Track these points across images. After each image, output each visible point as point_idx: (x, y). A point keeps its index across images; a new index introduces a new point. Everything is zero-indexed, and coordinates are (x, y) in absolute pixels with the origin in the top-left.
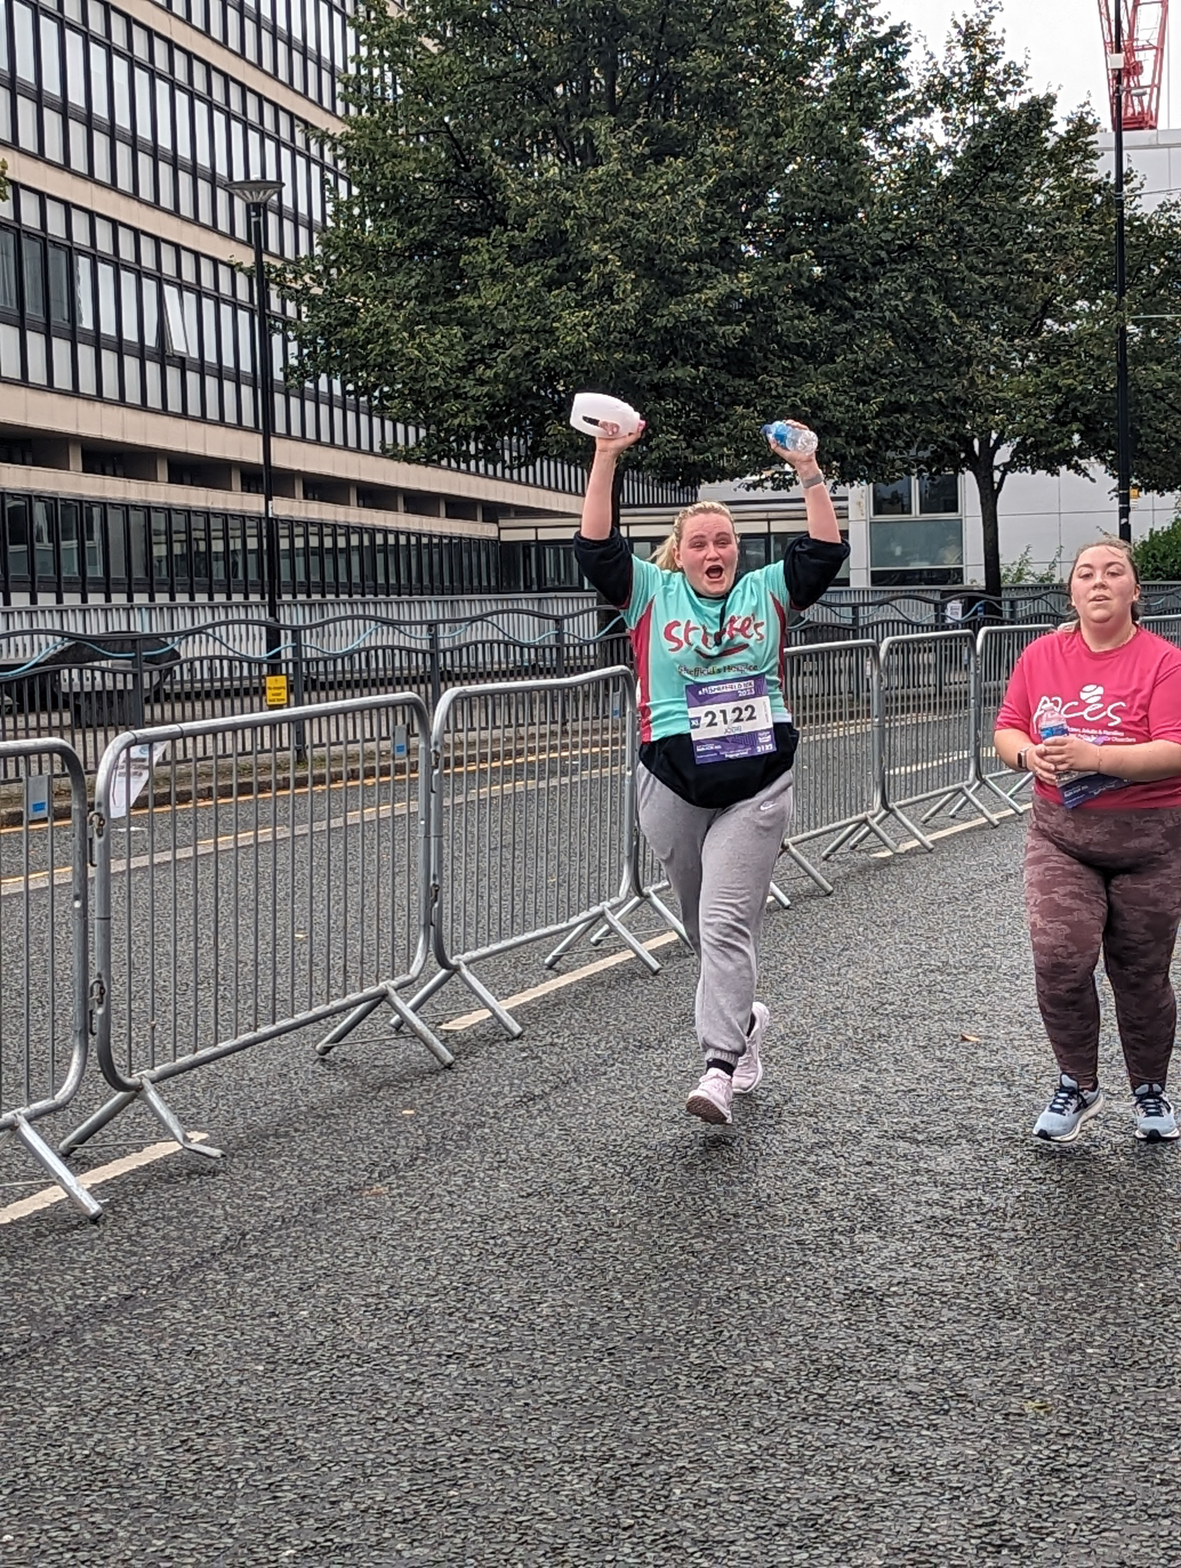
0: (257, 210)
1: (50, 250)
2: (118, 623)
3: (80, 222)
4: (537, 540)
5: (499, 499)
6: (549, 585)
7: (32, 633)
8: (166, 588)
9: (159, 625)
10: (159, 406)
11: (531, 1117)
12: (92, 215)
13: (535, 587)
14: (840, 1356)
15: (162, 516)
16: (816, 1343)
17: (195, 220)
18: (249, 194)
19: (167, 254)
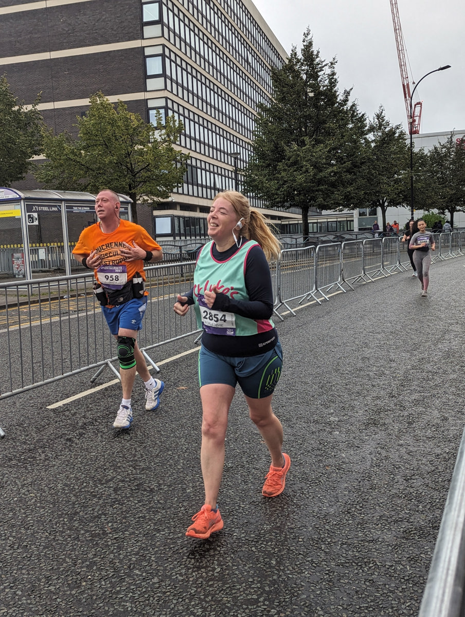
0: (235, 158)
1: (193, 168)
3: (198, 162)
4: (289, 224)
5: (281, 215)
6: (291, 233)
13: (288, 233)
17: (221, 161)
18: (234, 156)
19: (215, 168)
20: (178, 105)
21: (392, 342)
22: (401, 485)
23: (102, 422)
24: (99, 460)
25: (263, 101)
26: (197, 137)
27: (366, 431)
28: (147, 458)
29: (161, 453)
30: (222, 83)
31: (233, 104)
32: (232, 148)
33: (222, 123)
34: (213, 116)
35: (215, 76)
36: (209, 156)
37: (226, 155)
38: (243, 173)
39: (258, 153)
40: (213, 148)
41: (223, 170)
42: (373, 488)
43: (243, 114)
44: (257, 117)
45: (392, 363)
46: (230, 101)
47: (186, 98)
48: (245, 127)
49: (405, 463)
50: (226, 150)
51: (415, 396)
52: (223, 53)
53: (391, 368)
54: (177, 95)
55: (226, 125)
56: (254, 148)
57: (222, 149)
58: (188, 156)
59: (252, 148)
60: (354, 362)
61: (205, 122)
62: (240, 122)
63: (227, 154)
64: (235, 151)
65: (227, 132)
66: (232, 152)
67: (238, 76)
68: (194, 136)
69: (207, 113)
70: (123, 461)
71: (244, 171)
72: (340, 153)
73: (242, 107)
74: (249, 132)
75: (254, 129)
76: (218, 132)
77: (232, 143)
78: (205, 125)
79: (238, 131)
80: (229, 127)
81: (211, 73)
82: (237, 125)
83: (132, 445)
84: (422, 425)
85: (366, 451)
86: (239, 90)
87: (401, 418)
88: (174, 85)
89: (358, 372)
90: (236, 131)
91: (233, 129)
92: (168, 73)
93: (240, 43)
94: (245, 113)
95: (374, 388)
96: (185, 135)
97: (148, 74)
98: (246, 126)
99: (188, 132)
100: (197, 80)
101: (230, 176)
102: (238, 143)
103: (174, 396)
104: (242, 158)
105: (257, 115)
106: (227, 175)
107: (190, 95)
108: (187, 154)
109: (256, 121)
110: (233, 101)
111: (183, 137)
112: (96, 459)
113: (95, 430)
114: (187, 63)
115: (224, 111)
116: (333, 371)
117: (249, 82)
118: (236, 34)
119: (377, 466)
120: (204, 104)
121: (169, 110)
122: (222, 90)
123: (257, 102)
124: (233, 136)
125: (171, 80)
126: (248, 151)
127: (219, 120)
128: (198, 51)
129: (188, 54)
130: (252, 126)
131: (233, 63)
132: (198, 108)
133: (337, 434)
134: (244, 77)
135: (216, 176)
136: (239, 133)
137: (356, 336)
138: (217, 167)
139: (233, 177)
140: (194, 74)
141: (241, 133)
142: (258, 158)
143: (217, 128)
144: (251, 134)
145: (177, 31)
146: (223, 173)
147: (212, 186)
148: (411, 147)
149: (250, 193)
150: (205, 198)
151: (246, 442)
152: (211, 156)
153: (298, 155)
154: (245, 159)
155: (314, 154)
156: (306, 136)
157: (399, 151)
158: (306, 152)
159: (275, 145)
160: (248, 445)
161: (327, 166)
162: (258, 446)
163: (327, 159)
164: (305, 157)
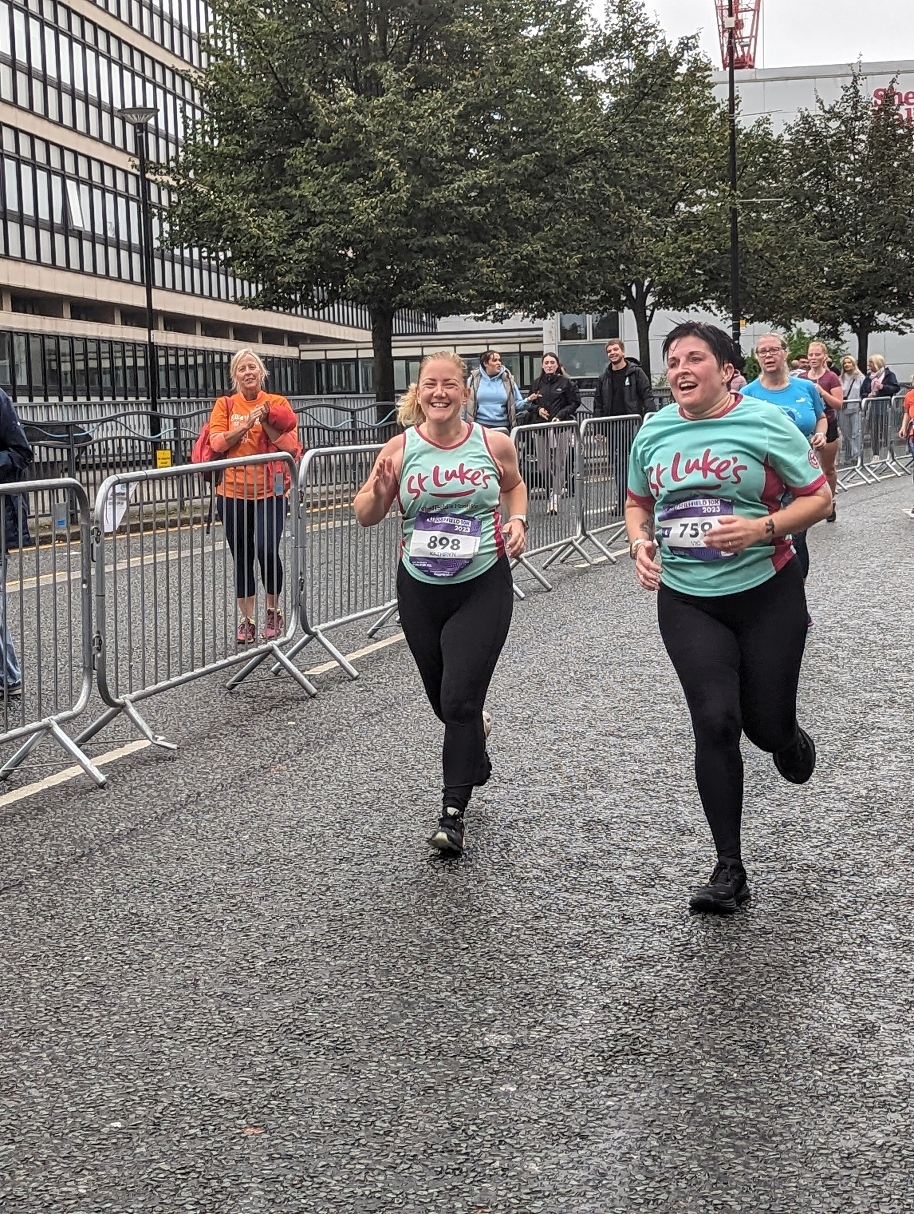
0: (141, 128)
3: (8, 136)
4: (326, 359)
5: (300, 330)
6: (334, 390)
8: (70, 393)
9: (82, 415)
10: (64, 265)
11: (371, 725)
12: (17, 131)
13: (325, 391)
14: (585, 857)
15: (67, 342)
16: (569, 850)
17: (87, 134)
18: (135, 119)
19: (69, 158)
26: (4, 47)
32: (126, 91)
36: (45, 116)
37: (105, 116)
38: (166, 178)
39: (219, 111)
40: (60, 87)
41: (95, 166)
48: (171, 22)
50: (105, 98)
56: (205, 93)
59: (197, 93)
60: (561, 838)
63: (112, 112)
66: (129, 105)
71: (169, 171)
72: (501, 122)
74: (185, 36)
75: (203, 30)
78: (33, 6)
79: (147, 32)
80: (118, 18)
90: (141, 31)
91: (130, 25)
101: (121, 186)
102: (148, 73)
104: (161, 126)
106: (109, 182)
126: (185, 102)
130: (197, 16)
135: (71, 185)
138: (75, 154)
139: (132, 191)
142: (220, 130)
144: (194, 44)
146: (96, 178)
147: (58, 219)
148: (732, 109)
149: (190, 247)
150: (30, 263)
151: (192, 1131)
152: (53, 115)
153: (359, 127)
154: (171, 131)
155: (412, 124)
156: (385, 59)
157: (693, 124)
158: (382, 115)
159: (278, 87)
160: (200, 1146)
161: (456, 166)
162: (235, 1144)
163: (456, 143)
164: (384, 135)
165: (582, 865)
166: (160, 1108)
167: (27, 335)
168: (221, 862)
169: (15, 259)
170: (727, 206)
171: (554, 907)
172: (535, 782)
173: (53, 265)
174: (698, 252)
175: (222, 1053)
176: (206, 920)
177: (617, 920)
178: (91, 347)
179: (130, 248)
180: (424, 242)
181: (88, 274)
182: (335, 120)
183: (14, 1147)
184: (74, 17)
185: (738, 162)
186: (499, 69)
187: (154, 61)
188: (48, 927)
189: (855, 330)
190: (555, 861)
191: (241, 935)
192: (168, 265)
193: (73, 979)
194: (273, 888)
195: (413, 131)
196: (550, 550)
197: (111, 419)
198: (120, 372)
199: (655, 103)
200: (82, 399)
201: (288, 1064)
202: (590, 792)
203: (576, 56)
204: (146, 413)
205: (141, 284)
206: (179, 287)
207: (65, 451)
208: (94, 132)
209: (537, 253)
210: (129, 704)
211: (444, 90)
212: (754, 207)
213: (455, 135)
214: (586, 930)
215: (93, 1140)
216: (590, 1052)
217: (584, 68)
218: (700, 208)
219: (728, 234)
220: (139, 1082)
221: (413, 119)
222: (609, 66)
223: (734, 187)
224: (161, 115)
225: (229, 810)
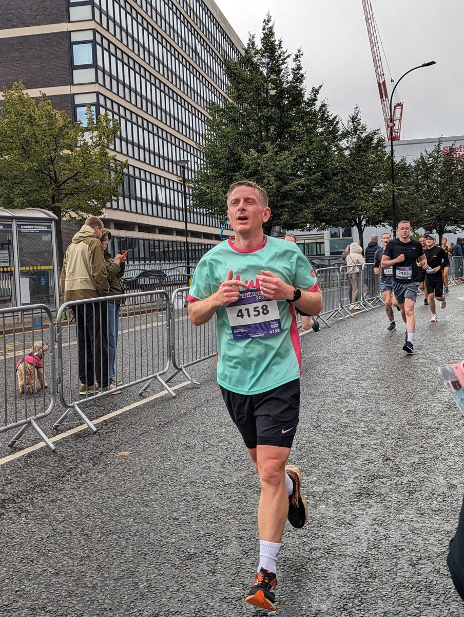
0: (182, 167)
1: (130, 178)
2: (153, 268)
3: (137, 171)
7: (134, 270)
8: (158, 260)
9: (163, 267)
10: (156, 215)
12: (140, 169)
14: (346, 423)
15: (157, 242)
17: (164, 170)
18: (182, 164)
19: (158, 178)
20: (112, 101)
21: (381, 391)
22: (406, 571)
23: (26, 498)
24: (24, 548)
25: (215, 100)
26: (136, 141)
27: (359, 504)
28: (86, 543)
29: (104, 537)
30: (166, 76)
31: (179, 101)
32: (177, 154)
33: (166, 124)
34: (155, 115)
35: (157, 69)
36: (150, 164)
37: (170, 163)
38: (191, 185)
39: (210, 161)
40: (154, 154)
41: (167, 181)
42: (372, 576)
43: (190, 114)
44: (208, 118)
45: (383, 417)
46: (175, 98)
47: (121, 94)
48: (193, 130)
49: (409, 543)
50: (170, 157)
51: (415, 458)
52: (167, 41)
53: (382, 423)
54: (111, 90)
55: (170, 126)
56: (207, 155)
57: (166, 155)
58: (125, 164)
59: (202, 155)
60: (338, 416)
61: (145, 122)
62: (187, 123)
63: (172, 162)
64: (182, 159)
65: (171, 135)
66: (178, 159)
67: (185, 68)
68: (131, 139)
69: (147, 112)
70: (56, 548)
71: (192, 182)
72: (309, 162)
73: (190, 106)
74: (198, 135)
75: (204, 132)
76: (160, 134)
77: (178, 149)
78: (145, 126)
79: (184, 134)
80: (174, 129)
81: (152, 64)
82: (184, 127)
83: (66, 528)
84: (426, 494)
85: (361, 529)
86: (185, 86)
87: (400, 487)
88: (107, 78)
89: (342, 429)
90: (182, 134)
91: (179, 131)
92: (100, 63)
93: (186, 29)
94: (193, 112)
95: (364, 449)
96: (121, 138)
97: (75, 65)
98: (194, 128)
99: (124, 135)
100: (135, 72)
101: (175, 188)
102: (185, 148)
103: (116, 462)
104: (190, 166)
105: (208, 116)
106: (171, 186)
107: (127, 91)
108: (124, 161)
109: (207, 122)
110: (179, 98)
111: (118, 141)
112: (20, 548)
113: (16, 509)
114: (123, 52)
115: (168, 110)
116: (312, 428)
117: (198, 76)
118: (182, 19)
119: (375, 548)
120: (144, 101)
121: (101, 108)
122: (165, 85)
123: (208, 100)
124: (179, 139)
125: (104, 71)
126: (198, 158)
127: (162, 121)
128: (137, 38)
129: (124, 41)
130: (202, 128)
131: (179, 53)
132: (136, 105)
133: (323, 508)
134: (191, 70)
135: (159, 188)
136: (186, 136)
137: (337, 383)
138: (160, 177)
139: (180, 189)
140: (131, 65)
141: (188, 136)
142: (210, 167)
143: (160, 130)
144: (201, 138)
145: (111, 13)
146: (167, 185)
147: (154, 199)
148: (392, 155)
149: (200, 208)
150: (145, 215)
151: (211, 520)
152: (152, 163)
153: (259, 164)
154: (193, 168)
155: (277, 163)
156: (268, 141)
157: (378, 161)
158: (267, 160)
159: (230, 152)
160: (213, 525)
161: (294, 177)
162: (226, 525)
163: (293, 169)
164: (268, 167)
165: (346, 427)
166: (199, 512)
167: (144, 240)
168: (217, 424)
169: (140, 214)
170: (391, 190)
171: (336, 441)
172: (327, 396)
173: (153, 216)
174: (381, 206)
175: (220, 492)
176: (212, 445)
177: (359, 446)
178: (166, 243)
179: (179, 209)
180: (282, 204)
181: (164, 218)
182: (251, 162)
183: (149, 525)
184: (159, 129)
185: (394, 174)
186: (308, 144)
187: (187, 144)
188: (158, 448)
189: (437, 232)
190: (336, 425)
191: (225, 450)
192: (192, 214)
193: (167, 466)
194: (236, 434)
195: (278, 165)
196: (330, 313)
197: (173, 269)
198: (176, 252)
199: (364, 154)
200: (162, 262)
201: (244, 497)
202: (348, 400)
203: (336, 138)
204: (185, 266)
205: (183, 221)
206: (196, 222)
207: (158, 280)
208: (166, 169)
209: (323, 207)
210: (183, 369)
211: (289, 151)
212: (401, 190)
213: (293, 166)
214: (348, 450)
215: (177, 523)
216: (351, 494)
217: (338, 142)
218: (381, 190)
219: (391, 199)
220: (192, 502)
221: (279, 161)
222: (348, 141)
223: (393, 182)
224: (189, 163)
225: (218, 406)
